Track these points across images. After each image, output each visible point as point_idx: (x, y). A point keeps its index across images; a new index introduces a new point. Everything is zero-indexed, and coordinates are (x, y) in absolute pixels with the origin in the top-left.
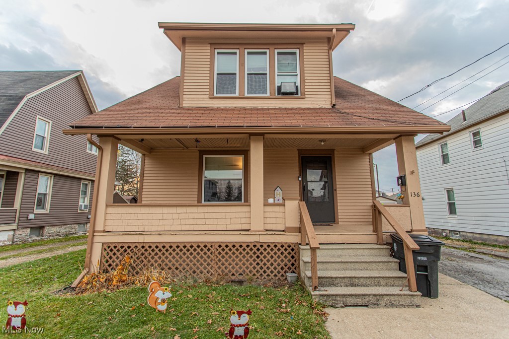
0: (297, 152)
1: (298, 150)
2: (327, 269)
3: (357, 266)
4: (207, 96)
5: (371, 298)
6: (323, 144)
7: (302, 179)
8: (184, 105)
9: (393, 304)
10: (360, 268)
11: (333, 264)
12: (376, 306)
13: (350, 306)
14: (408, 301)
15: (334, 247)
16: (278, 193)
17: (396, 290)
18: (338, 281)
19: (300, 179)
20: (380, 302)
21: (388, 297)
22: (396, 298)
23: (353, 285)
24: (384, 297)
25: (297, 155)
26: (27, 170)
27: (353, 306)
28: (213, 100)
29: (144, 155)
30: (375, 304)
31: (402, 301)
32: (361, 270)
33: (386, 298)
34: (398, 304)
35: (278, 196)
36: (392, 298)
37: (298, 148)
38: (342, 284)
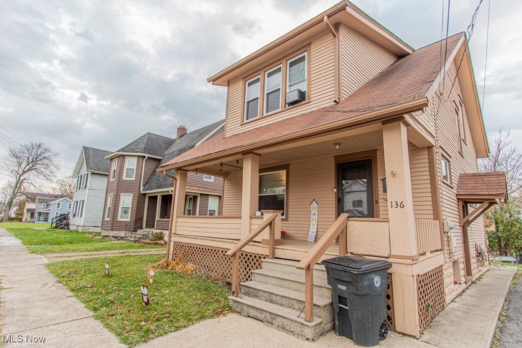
0: (334, 159)
1: (334, 157)
2: (266, 283)
3: (292, 285)
4: (239, 125)
5: (268, 315)
6: (337, 147)
7: (338, 190)
8: (227, 136)
9: (284, 328)
10: (294, 288)
11: (272, 279)
12: (270, 325)
13: (251, 317)
14: (298, 329)
15: (286, 263)
16: (314, 207)
17: (293, 314)
18: (260, 294)
19: (335, 190)
20: (274, 322)
21: (282, 319)
22: (288, 322)
23: (271, 301)
24: (278, 317)
25: (334, 163)
26: (201, 194)
27: (253, 318)
28: (244, 126)
29: (224, 178)
30: (269, 323)
31: (293, 327)
32: (295, 290)
33: (279, 319)
34: (288, 329)
35: (314, 209)
36: (285, 321)
37: (334, 155)
38: (263, 298)
